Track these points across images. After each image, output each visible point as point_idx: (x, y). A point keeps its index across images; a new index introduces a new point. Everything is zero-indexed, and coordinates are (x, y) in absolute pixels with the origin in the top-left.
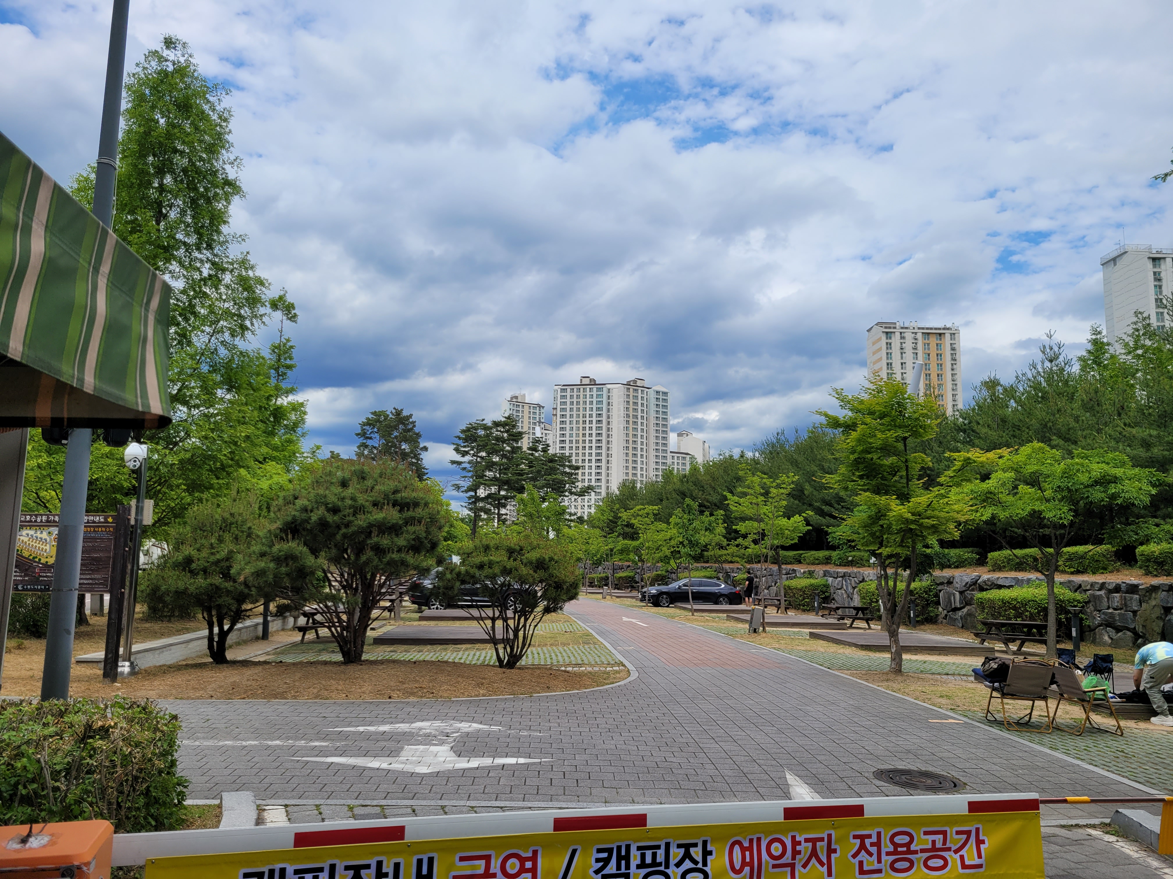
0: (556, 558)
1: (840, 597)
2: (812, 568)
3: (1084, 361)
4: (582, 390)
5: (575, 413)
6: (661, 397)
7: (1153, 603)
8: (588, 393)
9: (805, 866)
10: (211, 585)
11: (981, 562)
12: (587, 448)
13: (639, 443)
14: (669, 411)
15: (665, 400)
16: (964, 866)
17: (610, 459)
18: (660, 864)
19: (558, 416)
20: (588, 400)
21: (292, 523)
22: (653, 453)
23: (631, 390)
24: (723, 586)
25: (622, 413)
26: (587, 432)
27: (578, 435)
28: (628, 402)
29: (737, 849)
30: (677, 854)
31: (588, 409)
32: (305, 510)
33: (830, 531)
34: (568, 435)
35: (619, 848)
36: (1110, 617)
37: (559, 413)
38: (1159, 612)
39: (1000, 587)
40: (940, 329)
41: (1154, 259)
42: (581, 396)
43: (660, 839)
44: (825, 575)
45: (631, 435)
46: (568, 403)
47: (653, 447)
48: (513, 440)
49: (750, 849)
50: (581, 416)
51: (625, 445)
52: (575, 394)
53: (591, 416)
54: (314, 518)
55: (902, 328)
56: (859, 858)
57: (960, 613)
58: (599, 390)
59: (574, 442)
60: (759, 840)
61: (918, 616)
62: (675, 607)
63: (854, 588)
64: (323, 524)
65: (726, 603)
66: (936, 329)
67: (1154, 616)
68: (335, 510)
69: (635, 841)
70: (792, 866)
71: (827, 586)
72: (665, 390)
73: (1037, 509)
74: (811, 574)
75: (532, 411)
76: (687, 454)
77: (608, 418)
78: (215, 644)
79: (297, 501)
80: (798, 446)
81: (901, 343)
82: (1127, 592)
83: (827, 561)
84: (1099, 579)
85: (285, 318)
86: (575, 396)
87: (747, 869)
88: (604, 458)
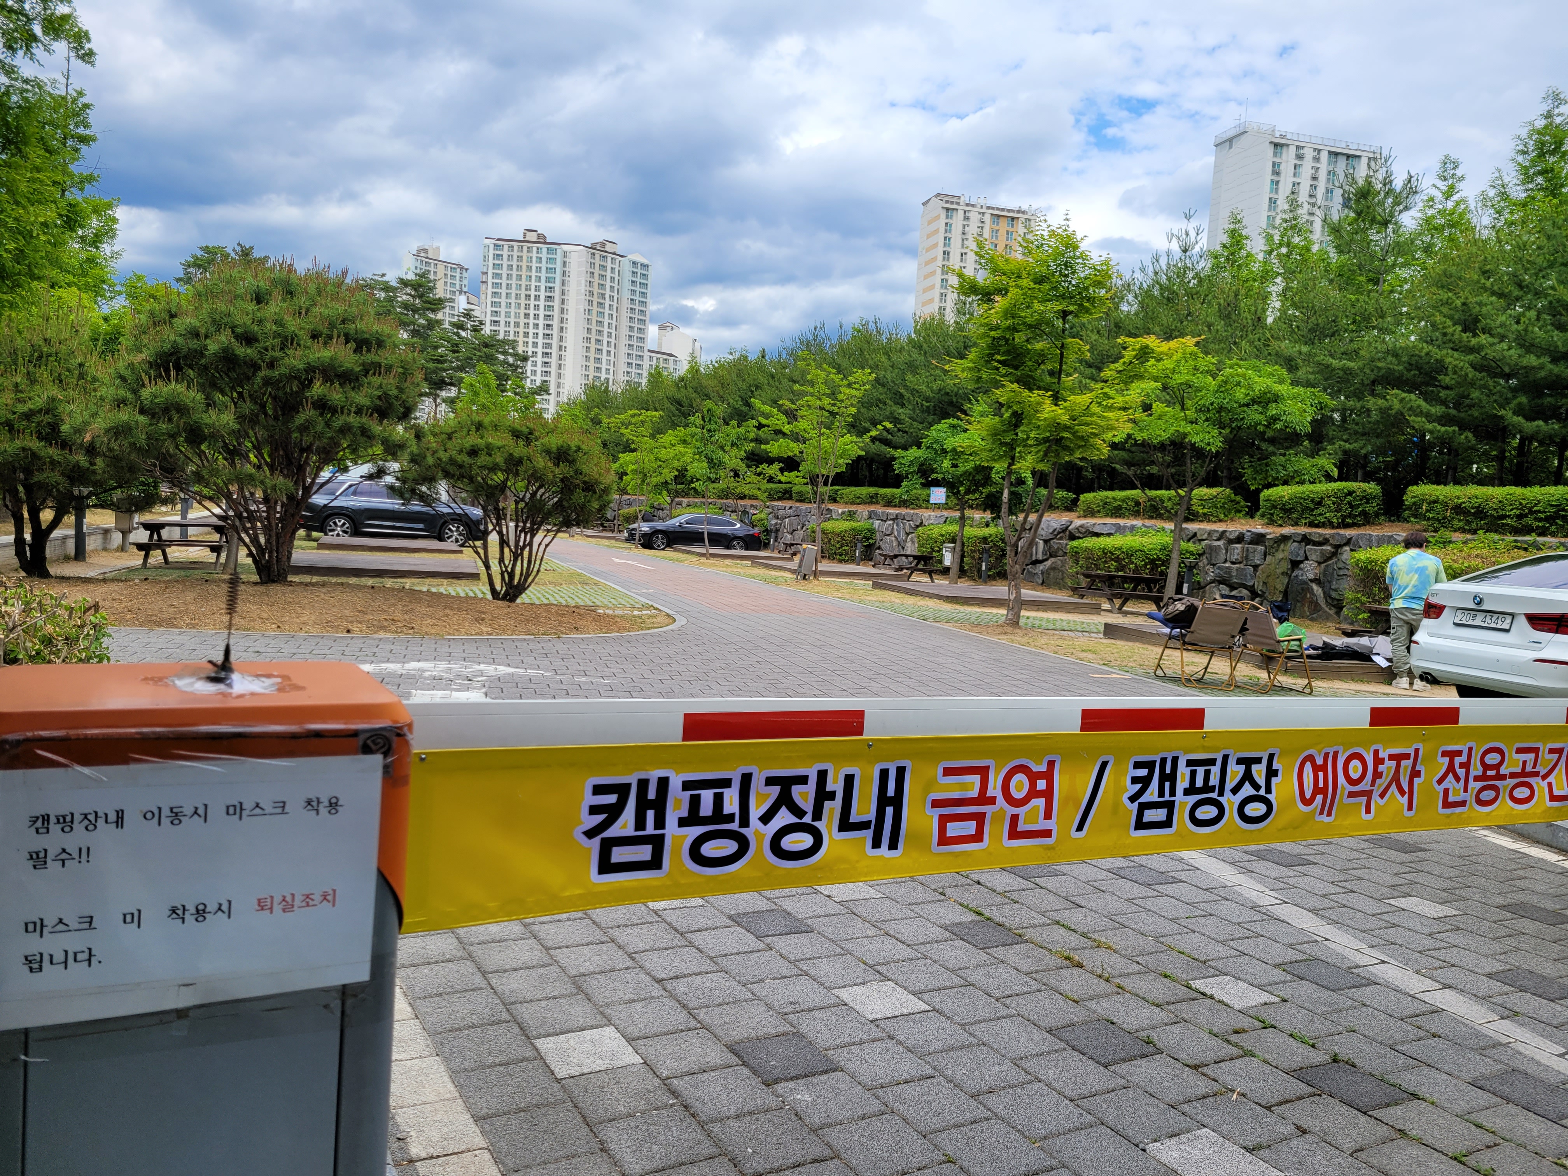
0: (584, 447)
1: (889, 545)
2: (853, 508)
3: (1216, 258)
4: (525, 249)
5: (514, 282)
6: (639, 271)
7: (1280, 555)
8: (534, 255)
9: (1382, 796)
10: (24, 449)
11: (1071, 506)
12: (531, 335)
13: (606, 334)
14: (649, 291)
15: (644, 276)
16: (1553, 798)
17: (563, 353)
18: (1212, 789)
19: (490, 284)
20: (534, 265)
21: (172, 354)
22: (624, 350)
23: (597, 256)
24: (738, 526)
25: (583, 288)
26: (532, 312)
27: (517, 315)
28: (592, 273)
29: (1308, 766)
30: (1235, 772)
31: (533, 278)
32: (195, 334)
33: (897, 455)
34: (503, 314)
35: (1163, 761)
36: (1226, 573)
37: (490, 280)
38: (1285, 566)
39: (1097, 535)
40: (1013, 211)
41: (1276, 145)
42: (525, 258)
43: (1217, 750)
44: (870, 517)
45: (594, 322)
46: (505, 267)
47: (624, 341)
48: (428, 309)
49: (1324, 769)
50: (523, 287)
51: (586, 335)
52: (515, 254)
53: (537, 289)
54: (213, 347)
55: (967, 205)
56: (1445, 785)
57: (1041, 567)
58: (550, 251)
59: (512, 324)
60: (1336, 753)
61: (990, 570)
62: (676, 550)
63: (908, 534)
64: (228, 359)
65: (741, 548)
66: (1008, 211)
67: (1279, 571)
68: (248, 339)
69: (1186, 752)
70: (1368, 794)
71: (872, 531)
72: (645, 261)
73: (1181, 430)
74: (851, 515)
75: (449, 273)
76: (671, 355)
77: (563, 293)
78: (27, 548)
79: (174, 320)
80: (841, 346)
81: (964, 226)
82: (1251, 543)
83: (872, 500)
84: (1220, 527)
85: (72, 54)
86: (515, 258)
87: (1319, 797)
88: (554, 351)
